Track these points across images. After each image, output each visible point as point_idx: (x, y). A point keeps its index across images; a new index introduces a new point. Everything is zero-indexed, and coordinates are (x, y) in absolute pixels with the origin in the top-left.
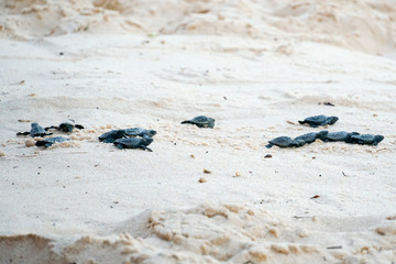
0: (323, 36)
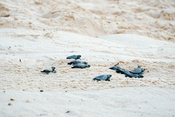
0: (68, 28)
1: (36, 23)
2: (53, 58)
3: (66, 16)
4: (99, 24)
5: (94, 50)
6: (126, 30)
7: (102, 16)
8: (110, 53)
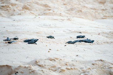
0: (79, 16)
1: (63, 14)
2: (71, 30)
3: (78, 10)
5: (91, 27)
6: (107, 18)
7: (96, 11)
8: (99, 28)
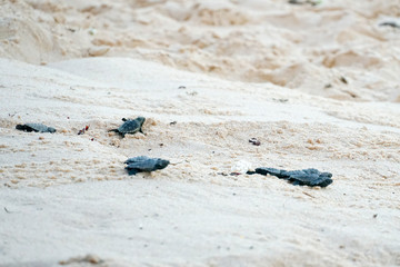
4: (48, 34)
5: (35, 96)
6: (112, 49)
7: (56, 15)
8: (73, 101)
